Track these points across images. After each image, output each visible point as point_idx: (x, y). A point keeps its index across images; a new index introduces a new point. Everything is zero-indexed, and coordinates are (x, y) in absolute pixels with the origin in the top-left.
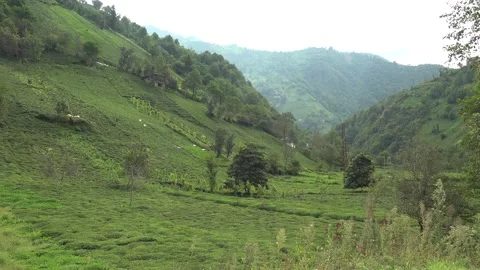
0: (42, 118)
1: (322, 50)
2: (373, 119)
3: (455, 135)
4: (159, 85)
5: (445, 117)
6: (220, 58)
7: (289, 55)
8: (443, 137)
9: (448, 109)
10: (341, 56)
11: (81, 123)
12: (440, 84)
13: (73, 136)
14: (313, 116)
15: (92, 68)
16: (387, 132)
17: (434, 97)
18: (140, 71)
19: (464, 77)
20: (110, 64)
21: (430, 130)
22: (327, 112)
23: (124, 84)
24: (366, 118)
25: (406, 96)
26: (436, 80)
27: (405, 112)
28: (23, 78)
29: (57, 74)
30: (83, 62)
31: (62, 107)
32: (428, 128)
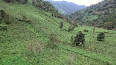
0: (20, 20)
1: (64, 1)
2: (75, 15)
3: (90, 18)
4: (41, 9)
5: (88, 15)
6: (49, 2)
7: (59, 2)
8: (88, 19)
9: (89, 14)
10: (68, 2)
11: (29, 21)
12: (87, 9)
13: (28, 25)
14: (63, 13)
15: (26, 5)
16: (78, 17)
17: (86, 11)
18: (36, 5)
19: (91, 8)
20: (30, 4)
21: (86, 17)
22: (65, 13)
23: (34, 8)
24: (73, 14)
25: (81, 11)
26: (86, 8)
27: (81, 14)
28: (12, 7)
29: (19, 6)
30: (24, 3)
31: (24, 17)
32: (85, 17)
